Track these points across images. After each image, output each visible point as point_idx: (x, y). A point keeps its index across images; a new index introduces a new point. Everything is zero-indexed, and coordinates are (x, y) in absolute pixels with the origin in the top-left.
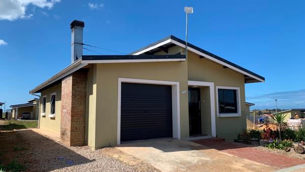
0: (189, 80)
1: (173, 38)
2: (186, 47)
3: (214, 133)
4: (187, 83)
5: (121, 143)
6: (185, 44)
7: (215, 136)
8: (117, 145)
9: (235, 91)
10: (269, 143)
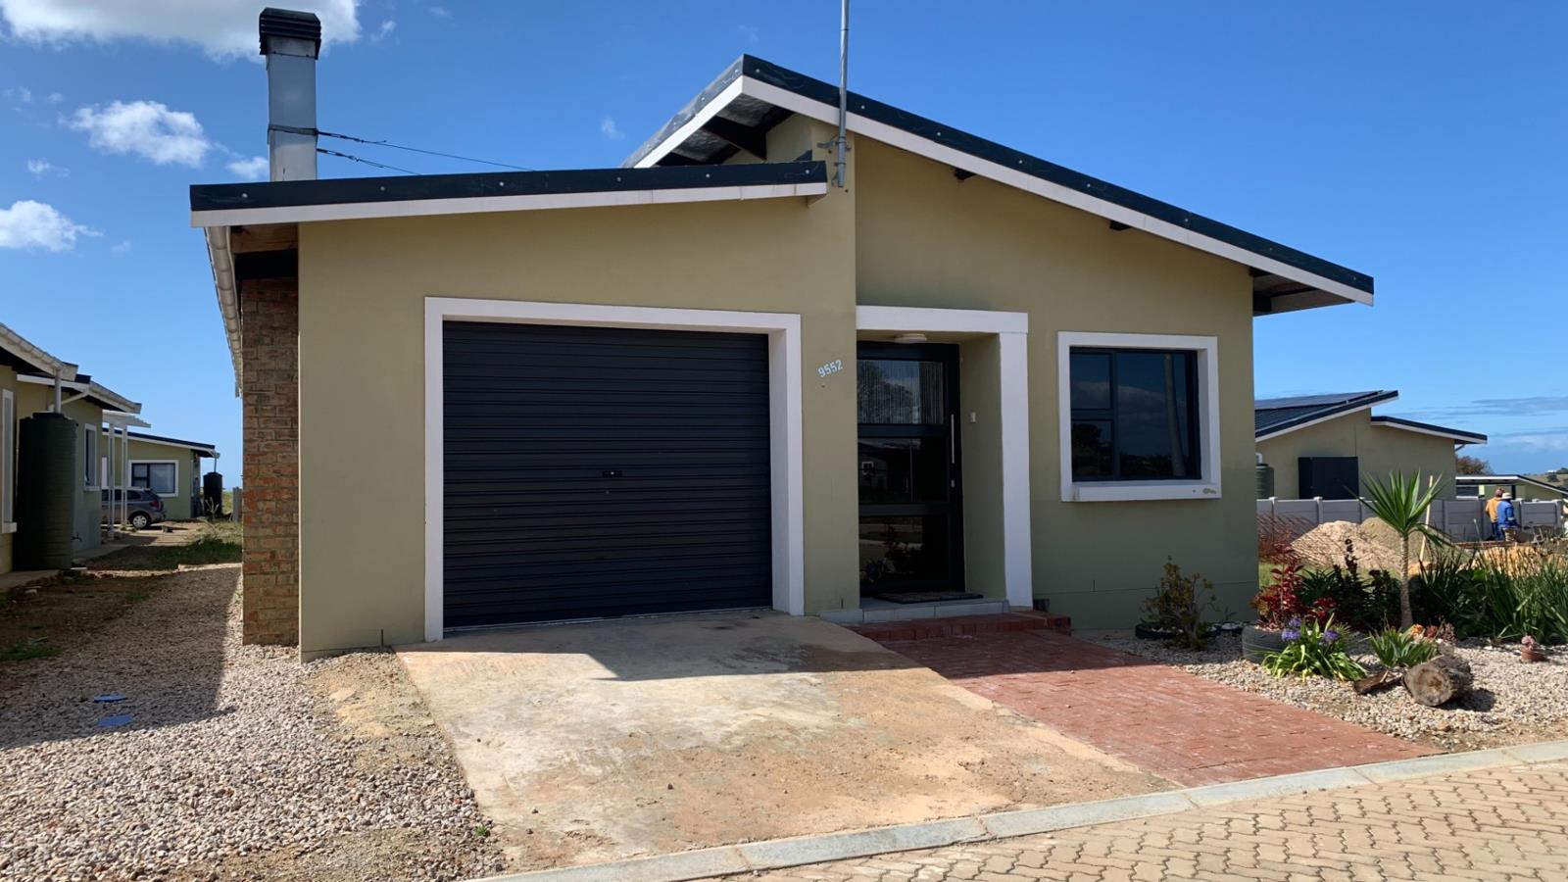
0: (859, 303)
1: (754, 68)
2: (842, 118)
3: (1018, 587)
4: (853, 317)
5: (446, 635)
6: (836, 103)
7: (1027, 602)
8: (424, 641)
9: (1190, 358)
10: (1279, 646)
